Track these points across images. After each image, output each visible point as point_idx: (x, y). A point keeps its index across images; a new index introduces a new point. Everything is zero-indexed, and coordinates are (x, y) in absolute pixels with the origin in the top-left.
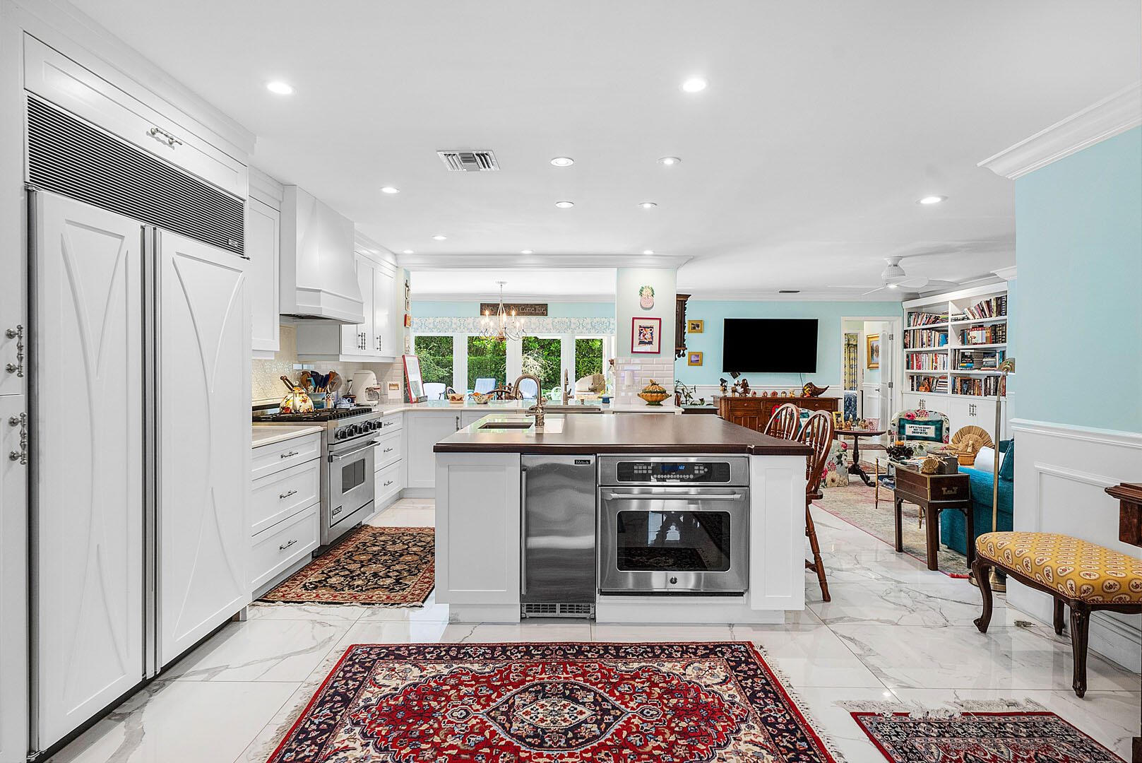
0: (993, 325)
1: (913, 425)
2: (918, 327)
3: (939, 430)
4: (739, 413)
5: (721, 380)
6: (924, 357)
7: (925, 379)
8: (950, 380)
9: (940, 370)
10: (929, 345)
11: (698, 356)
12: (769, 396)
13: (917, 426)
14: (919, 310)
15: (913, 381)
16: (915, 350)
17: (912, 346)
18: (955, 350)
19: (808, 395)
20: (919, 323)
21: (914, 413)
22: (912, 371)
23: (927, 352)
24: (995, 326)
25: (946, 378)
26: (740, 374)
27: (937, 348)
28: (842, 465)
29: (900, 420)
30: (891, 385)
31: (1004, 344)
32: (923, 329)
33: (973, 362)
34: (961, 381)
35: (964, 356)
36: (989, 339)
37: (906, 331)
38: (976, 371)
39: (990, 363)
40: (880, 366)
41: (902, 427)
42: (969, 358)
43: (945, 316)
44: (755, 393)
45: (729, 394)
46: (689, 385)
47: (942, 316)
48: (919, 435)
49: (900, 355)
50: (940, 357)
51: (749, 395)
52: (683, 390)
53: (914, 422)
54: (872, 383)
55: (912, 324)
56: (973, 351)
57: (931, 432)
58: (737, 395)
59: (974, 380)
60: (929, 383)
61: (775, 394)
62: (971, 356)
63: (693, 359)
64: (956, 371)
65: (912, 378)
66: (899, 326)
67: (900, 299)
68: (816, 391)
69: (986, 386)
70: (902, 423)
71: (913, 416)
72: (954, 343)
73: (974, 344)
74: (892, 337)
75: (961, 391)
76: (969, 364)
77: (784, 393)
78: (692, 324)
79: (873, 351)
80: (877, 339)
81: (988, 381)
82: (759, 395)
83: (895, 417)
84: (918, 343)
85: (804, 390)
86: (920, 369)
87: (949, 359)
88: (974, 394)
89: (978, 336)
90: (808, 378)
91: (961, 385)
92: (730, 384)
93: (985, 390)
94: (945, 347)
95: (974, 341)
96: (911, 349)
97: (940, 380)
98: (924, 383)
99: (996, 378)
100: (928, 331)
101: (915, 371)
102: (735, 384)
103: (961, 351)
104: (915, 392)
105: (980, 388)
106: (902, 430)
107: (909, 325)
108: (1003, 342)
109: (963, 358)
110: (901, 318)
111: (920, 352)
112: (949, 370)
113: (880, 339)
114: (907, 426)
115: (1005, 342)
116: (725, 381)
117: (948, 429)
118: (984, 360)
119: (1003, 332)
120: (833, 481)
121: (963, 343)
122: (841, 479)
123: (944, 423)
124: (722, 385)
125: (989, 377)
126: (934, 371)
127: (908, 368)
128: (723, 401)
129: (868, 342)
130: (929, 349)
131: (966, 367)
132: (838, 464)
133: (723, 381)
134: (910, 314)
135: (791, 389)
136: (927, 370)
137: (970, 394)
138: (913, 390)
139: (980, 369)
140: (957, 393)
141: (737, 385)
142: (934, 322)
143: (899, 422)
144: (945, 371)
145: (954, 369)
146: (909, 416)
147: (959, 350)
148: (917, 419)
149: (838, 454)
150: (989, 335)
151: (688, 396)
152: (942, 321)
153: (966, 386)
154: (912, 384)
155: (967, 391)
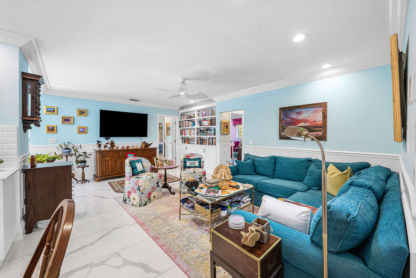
0: (211, 119)
1: (190, 161)
2: (184, 120)
3: (200, 162)
4: (107, 158)
5: (98, 141)
6: (186, 131)
7: (187, 139)
8: (196, 139)
9: (192, 136)
10: (188, 127)
11: (84, 129)
12: (125, 148)
13: (191, 161)
14: (184, 114)
15: (182, 140)
16: (183, 128)
17: (182, 127)
18: (198, 128)
19: (144, 147)
20: (184, 118)
21: (189, 155)
22: (182, 136)
23: (187, 129)
24: (212, 119)
25: (194, 138)
26: (110, 138)
27: (191, 127)
28: (159, 187)
29: (184, 159)
30: (175, 141)
31: (215, 126)
32: (186, 121)
33: (204, 133)
34: (200, 139)
35: (201, 130)
36: (209, 124)
37: (180, 121)
38: (205, 136)
39: (210, 133)
40: (171, 134)
41: (185, 162)
42: (202, 131)
43: (194, 116)
44: (118, 147)
45: (102, 148)
46: (77, 145)
47: (192, 116)
48: (192, 165)
49: (178, 130)
50: (192, 131)
51: (115, 148)
52: (73, 147)
53: (190, 160)
54: (168, 141)
55: (182, 119)
56: (204, 128)
57: (197, 164)
58: (107, 149)
59: (204, 139)
60: (188, 140)
61: (128, 147)
62: (203, 130)
63: (81, 130)
64: (198, 136)
65: (182, 138)
66: (178, 119)
67: (178, 109)
68: (147, 145)
69: (209, 141)
70: (185, 160)
71: (189, 157)
72: (197, 126)
73: (204, 126)
74: (175, 123)
75: (200, 143)
76: (202, 133)
77: (133, 146)
78: (80, 111)
79: (168, 129)
80: (170, 124)
81: (210, 140)
82: (120, 148)
83: (182, 158)
84: (184, 126)
85: (142, 144)
86: (185, 135)
87: (196, 132)
88: (204, 144)
89: (206, 123)
90: (144, 139)
91: (200, 141)
92: (103, 144)
93: (209, 143)
94: (194, 127)
95: (204, 125)
96: (182, 128)
97: (192, 139)
98: (186, 140)
99: (213, 138)
100: (188, 121)
101: (184, 136)
102: (106, 143)
103: (200, 128)
104: (183, 144)
105: (206, 142)
106: (185, 164)
107: (181, 119)
108: (214, 125)
109: (200, 131)
110: (178, 116)
111: (185, 129)
112: (195, 136)
113: (171, 125)
114: (187, 162)
115: (215, 125)
116: (100, 142)
117: (203, 162)
118: (208, 132)
119: (214, 121)
120: (154, 197)
121: (200, 126)
122: (159, 194)
123: (202, 159)
124: (97, 144)
125: (210, 138)
126: (190, 136)
127: (181, 135)
128: (98, 153)
129: (166, 125)
130: (188, 128)
131: (202, 135)
132: (157, 187)
133: (98, 142)
134: (181, 115)
135: (136, 144)
136: (187, 136)
137: (203, 144)
138: (182, 143)
139: (206, 135)
140: (199, 144)
141: (107, 144)
142: (190, 118)
143: (184, 160)
144: (194, 136)
145: (197, 135)
146: (187, 157)
147: (199, 128)
148: (191, 158)
149: (157, 181)
150: (209, 123)
151: (76, 150)
152: (193, 117)
153: (202, 142)
154: (182, 141)
155: (202, 144)
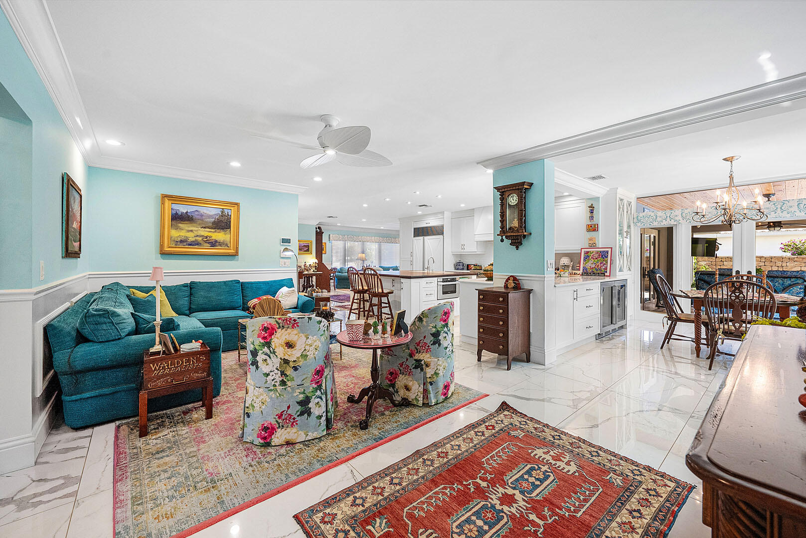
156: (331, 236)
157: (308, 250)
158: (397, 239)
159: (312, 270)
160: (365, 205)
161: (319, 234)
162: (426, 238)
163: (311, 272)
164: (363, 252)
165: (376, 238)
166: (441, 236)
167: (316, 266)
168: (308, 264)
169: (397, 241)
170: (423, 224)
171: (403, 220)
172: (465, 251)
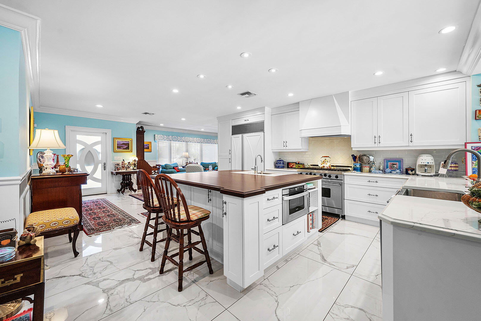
156: (156, 136)
157: (128, 148)
158: (216, 140)
159: (131, 168)
160: (175, 91)
161: (140, 132)
162: (245, 135)
163: (131, 169)
164: (187, 151)
165: (197, 139)
166: (262, 133)
167: (135, 164)
168: (126, 162)
169: (216, 142)
170: (241, 122)
171: (222, 119)
172: (287, 148)
